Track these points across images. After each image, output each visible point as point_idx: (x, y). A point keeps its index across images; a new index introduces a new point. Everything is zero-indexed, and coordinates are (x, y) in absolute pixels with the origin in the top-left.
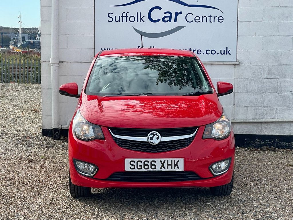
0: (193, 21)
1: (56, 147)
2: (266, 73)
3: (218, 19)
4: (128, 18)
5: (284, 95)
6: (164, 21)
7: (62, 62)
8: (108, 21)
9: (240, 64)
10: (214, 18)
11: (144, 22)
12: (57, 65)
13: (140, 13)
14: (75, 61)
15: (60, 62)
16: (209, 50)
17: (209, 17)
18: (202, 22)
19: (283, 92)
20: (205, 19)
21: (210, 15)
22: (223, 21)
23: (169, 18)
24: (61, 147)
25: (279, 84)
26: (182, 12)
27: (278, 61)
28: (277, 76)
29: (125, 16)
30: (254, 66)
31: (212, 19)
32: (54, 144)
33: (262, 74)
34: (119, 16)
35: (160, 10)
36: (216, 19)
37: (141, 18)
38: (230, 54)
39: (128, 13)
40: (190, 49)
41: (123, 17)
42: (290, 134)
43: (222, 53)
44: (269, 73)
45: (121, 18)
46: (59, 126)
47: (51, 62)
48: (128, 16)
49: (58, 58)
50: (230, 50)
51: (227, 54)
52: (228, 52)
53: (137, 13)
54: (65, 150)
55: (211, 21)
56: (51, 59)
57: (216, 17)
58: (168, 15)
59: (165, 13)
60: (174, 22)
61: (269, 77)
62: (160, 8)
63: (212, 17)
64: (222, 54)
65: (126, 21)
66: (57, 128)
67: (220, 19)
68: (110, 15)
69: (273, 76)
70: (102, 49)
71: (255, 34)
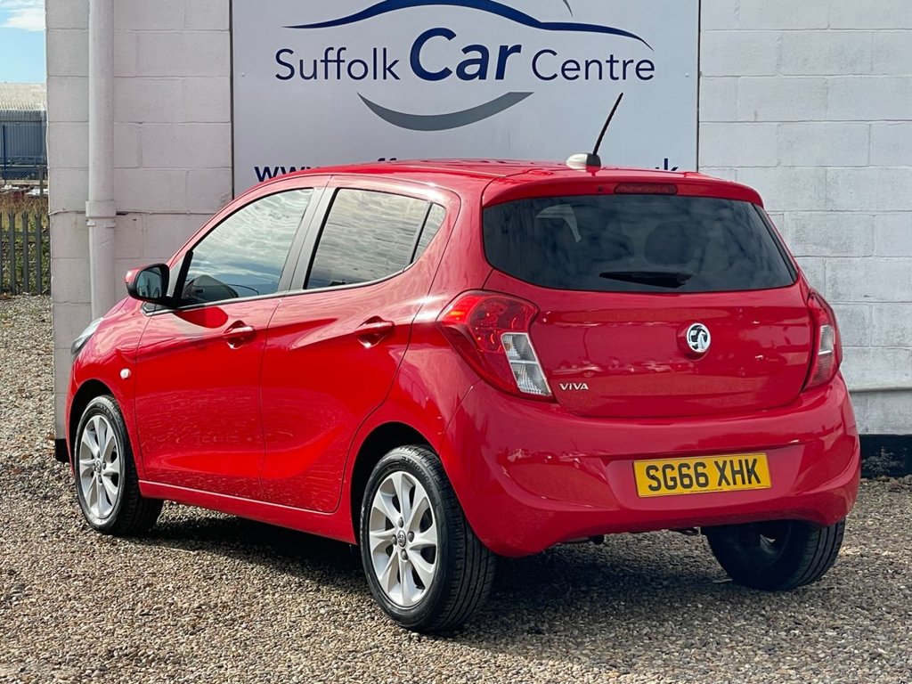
0: (555, 76)
2: (789, 238)
3: (638, 70)
4: (344, 67)
5: (845, 307)
6: (462, 75)
7: (125, 214)
8: (278, 76)
10: (625, 64)
11: (397, 78)
12: (110, 224)
13: (385, 50)
14: (168, 210)
15: (118, 214)
17: (607, 62)
18: (587, 78)
19: (841, 297)
20: (594, 68)
21: (612, 56)
22: (651, 77)
23: (479, 66)
25: (829, 274)
26: (520, 46)
27: (827, 200)
28: (824, 249)
29: (333, 60)
31: (618, 71)
34: (315, 61)
35: (450, 39)
36: (631, 68)
37: (387, 66)
39: (344, 49)
41: (329, 64)
42: (867, 430)
44: (799, 240)
45: (321, 66)
47: (87, 215)
48: (343, 61)
49: (112, 200)
50: (674, 169)
53: (375, 50)
55: (615, 76)
56: (87, 203)
57: (632, 61)
58: (477, 55)
59: (466, 50)
60: (497, 78)
62: (449, 35)
63: (617, 62)
65: (339, 78)
67: (644, 70)
68: (284, 57)
69: (811, 249)
70: (257, 169)
71: (753, 117)
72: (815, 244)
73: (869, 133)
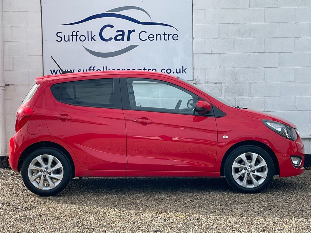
0: (146, 39)
1: (4, 177)
2: (223, 91)
3: (173, 37)
4: (78, 37)
6: (116, 39)
7: (8, 85)
8: (57, 41)
9: (197, 83)
10: (169, 35)
11: (95, 41)
12: (3, 88)
13: (91, 32)
14: (22, 83)
15: (5, 85)
16: (165, 69)
17: (163, 35)
18: (156, 40)
20: (159, 36)
21: (164, 33)
22: (177, 39)
23: (121, 37)
24: (10, 176)
25: (237, 103)
26: (135, 30)
27: (236, 79)
28: (235, 95)
29: (74, 35)
30: (211, 85)
31: (167, 37)
32: (2, 173)
33: (220, 92)
34: (69, 36)
35: (112, 28)
36: (171, 37)
37: (92, 37)
38: (186, 73)
39: (78, 32)
40: (145, 68)
41: (73, 36)
43: (178, 71)
44: (226, 92)
45: (71, 37)
46: (6, 153)
48: (78, 36)
49: (4, 81)
50: (186, 69)
51: (183, 73)
52: (184, 71)
53: (88, 32)
54: (15, 179)
55: (166, 39)
57: (171, 34)
58: (121, 33)
59: (117, 32)
60: (127, 40)
61: (227, 95)
63: (166, 35)
64: (178, 73)
65: (76, 41)
66: (5, 155)
67: (175, 37)
68: (59, 34)
69: (231, 94)
70: (51, 70)
71: (211, 52)
72: (232, 93)
73: (249, 57)
